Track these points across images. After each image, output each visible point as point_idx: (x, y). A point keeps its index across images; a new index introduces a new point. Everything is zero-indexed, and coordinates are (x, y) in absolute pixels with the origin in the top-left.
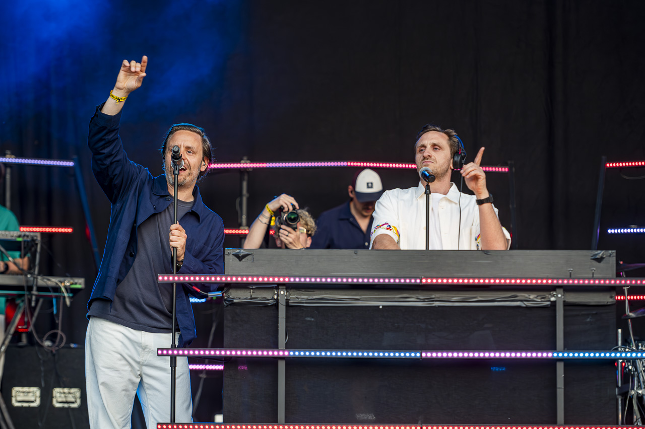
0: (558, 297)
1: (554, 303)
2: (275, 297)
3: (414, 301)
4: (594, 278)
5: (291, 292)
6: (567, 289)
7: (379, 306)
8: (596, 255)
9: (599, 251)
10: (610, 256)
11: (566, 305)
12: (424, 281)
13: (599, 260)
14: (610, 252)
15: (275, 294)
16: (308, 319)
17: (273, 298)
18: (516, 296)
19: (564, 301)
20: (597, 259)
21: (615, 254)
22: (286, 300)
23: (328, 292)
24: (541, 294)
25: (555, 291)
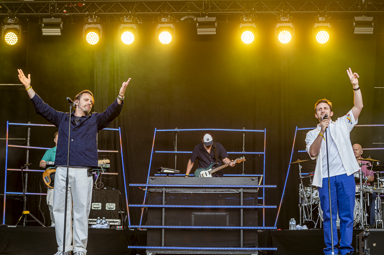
1: (240, 192)
3: (201, 191)
5: (167, 189)
6: (244, 188)
7: (191, 193)
12: (203, 186)
16: (171, 197)
17: (161, 191)
18: (230, 190)
19: (243, 192)
20: (253, 180)
21: (257, 178)
22: (165, 191)
23: (177, 189)
24: (236, 189)
25: (240, 189)
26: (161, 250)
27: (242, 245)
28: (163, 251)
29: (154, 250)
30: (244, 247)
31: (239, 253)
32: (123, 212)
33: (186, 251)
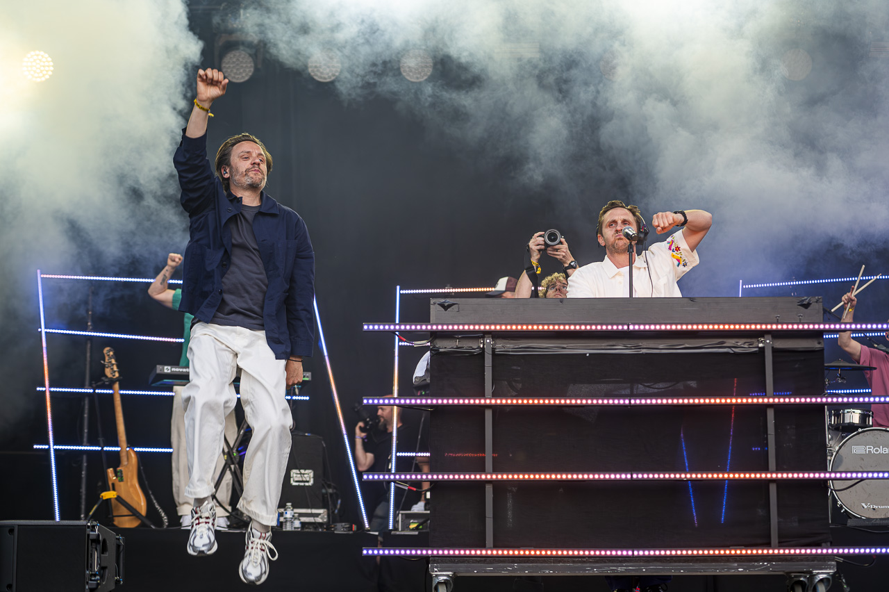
0: (766, 343)
1: (763, 349)
2: (482, 346)
3: (620, 348)
4: (802, 323)
5: (498, 341)
6: (776, 334)
7: (586, 354)
8: (803, 301)
9: (806, 298)
10: (816, 302)
11: (775, 351)
12: (631, 327)
13: (806, 306)
14: (817, 297)
15: (481, 343)
16: (515, 368)
17: (479, 347)
18: (724, 343)
19: (773, 347)
20: (805, 304)
21: (821, 300)
22: (492, 348)
23: (535, 341)
24: (749, 340)
25: (763, 337)
26: (484, 562)
27: (774, 539)
28: (491, 563)
29: (458, 562)
30: (781, 545)
31: (767, 568)
33: (574, 562)
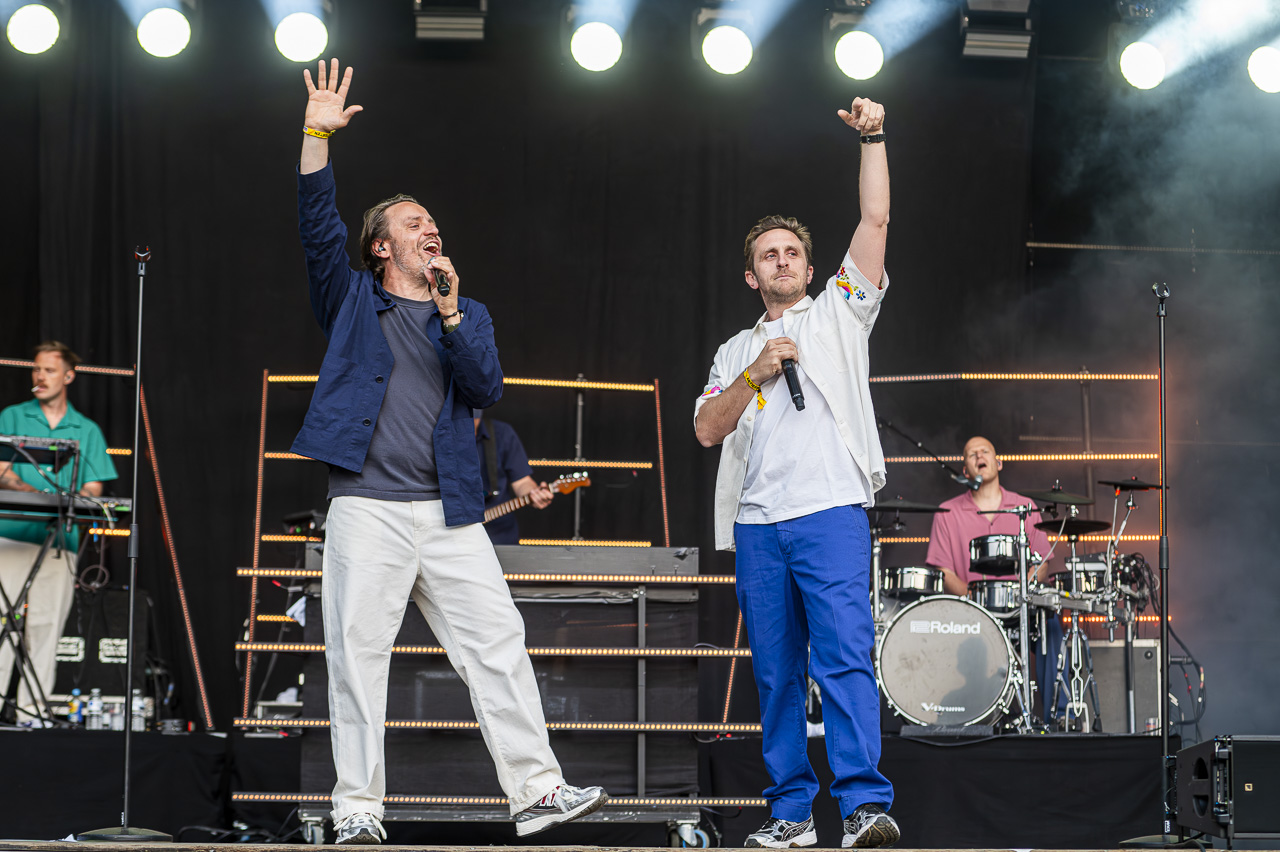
0: (640, 594)
1: (636, 600)
4: (676, 575)
6: (649, 586)
8: (679, 552)
9: (683, 549)
10: (693, 553)
11: (649, 602)
13: (682, 557)
14: (693, 549)
18: (599, 593)
19: (647, 599)
20: (680, 556)
21: (697, 552)
24: (624, 590)
25: (637, 588)
27: (641, 789)
30: (648, 795)
31: (632, 817)
32: (158, 671)
33: (442, 809)
